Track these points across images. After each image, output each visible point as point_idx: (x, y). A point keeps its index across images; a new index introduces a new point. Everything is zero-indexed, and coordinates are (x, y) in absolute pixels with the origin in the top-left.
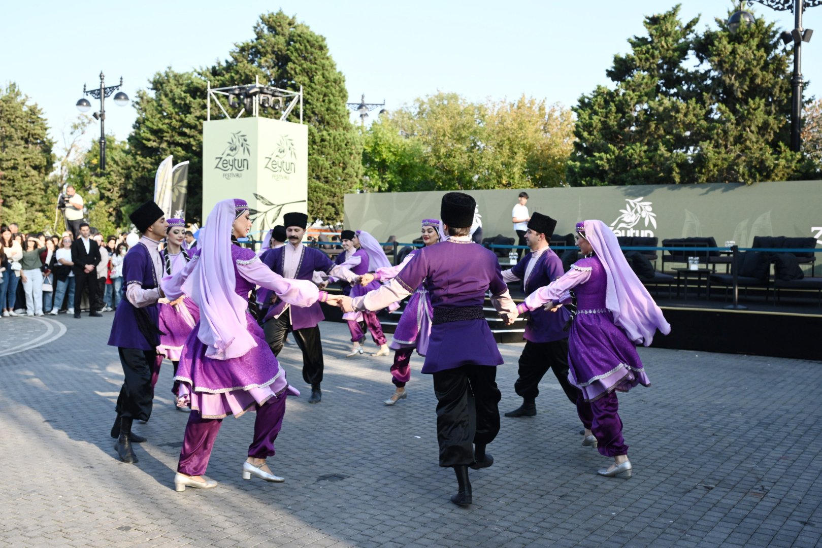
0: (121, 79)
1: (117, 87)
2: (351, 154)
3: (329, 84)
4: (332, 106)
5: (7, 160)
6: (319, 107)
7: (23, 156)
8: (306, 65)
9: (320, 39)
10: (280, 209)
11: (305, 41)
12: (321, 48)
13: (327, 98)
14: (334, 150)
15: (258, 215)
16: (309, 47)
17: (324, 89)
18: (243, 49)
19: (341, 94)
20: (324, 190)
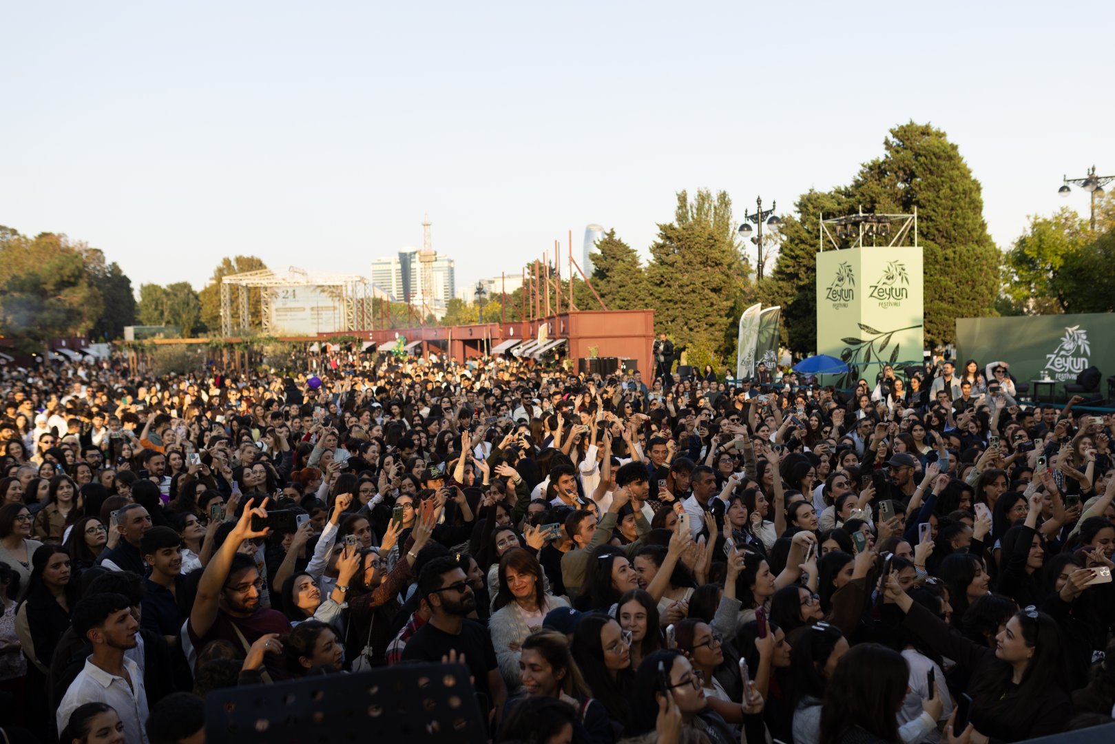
0: (774, 203)
1: (771, 211)
2: (981, 270)
3: (958, 196)
4: (959, 221)
5: (687, 286)
6: (943, 223)
7: (702, 280)
8: (931, 179)
9: (949, 149)
10: (889, 337)
11: (931, 154)
12: (950, 158)
13: (954, 212)
14: (961, 268)
15: (862, 344)
16: (934, 160)
17: (950, 203)
18: (871, 168)
19: (972, 206)
20: (949, 311)
